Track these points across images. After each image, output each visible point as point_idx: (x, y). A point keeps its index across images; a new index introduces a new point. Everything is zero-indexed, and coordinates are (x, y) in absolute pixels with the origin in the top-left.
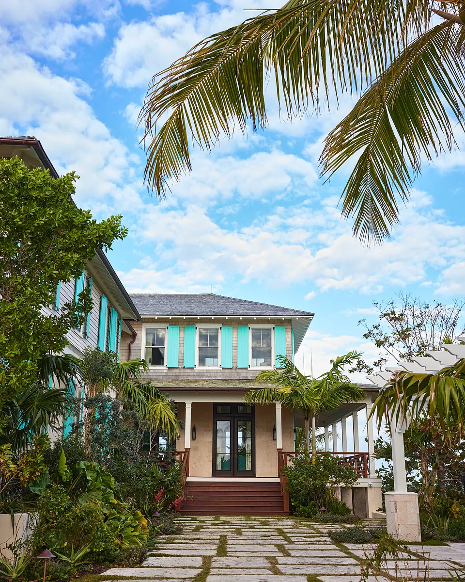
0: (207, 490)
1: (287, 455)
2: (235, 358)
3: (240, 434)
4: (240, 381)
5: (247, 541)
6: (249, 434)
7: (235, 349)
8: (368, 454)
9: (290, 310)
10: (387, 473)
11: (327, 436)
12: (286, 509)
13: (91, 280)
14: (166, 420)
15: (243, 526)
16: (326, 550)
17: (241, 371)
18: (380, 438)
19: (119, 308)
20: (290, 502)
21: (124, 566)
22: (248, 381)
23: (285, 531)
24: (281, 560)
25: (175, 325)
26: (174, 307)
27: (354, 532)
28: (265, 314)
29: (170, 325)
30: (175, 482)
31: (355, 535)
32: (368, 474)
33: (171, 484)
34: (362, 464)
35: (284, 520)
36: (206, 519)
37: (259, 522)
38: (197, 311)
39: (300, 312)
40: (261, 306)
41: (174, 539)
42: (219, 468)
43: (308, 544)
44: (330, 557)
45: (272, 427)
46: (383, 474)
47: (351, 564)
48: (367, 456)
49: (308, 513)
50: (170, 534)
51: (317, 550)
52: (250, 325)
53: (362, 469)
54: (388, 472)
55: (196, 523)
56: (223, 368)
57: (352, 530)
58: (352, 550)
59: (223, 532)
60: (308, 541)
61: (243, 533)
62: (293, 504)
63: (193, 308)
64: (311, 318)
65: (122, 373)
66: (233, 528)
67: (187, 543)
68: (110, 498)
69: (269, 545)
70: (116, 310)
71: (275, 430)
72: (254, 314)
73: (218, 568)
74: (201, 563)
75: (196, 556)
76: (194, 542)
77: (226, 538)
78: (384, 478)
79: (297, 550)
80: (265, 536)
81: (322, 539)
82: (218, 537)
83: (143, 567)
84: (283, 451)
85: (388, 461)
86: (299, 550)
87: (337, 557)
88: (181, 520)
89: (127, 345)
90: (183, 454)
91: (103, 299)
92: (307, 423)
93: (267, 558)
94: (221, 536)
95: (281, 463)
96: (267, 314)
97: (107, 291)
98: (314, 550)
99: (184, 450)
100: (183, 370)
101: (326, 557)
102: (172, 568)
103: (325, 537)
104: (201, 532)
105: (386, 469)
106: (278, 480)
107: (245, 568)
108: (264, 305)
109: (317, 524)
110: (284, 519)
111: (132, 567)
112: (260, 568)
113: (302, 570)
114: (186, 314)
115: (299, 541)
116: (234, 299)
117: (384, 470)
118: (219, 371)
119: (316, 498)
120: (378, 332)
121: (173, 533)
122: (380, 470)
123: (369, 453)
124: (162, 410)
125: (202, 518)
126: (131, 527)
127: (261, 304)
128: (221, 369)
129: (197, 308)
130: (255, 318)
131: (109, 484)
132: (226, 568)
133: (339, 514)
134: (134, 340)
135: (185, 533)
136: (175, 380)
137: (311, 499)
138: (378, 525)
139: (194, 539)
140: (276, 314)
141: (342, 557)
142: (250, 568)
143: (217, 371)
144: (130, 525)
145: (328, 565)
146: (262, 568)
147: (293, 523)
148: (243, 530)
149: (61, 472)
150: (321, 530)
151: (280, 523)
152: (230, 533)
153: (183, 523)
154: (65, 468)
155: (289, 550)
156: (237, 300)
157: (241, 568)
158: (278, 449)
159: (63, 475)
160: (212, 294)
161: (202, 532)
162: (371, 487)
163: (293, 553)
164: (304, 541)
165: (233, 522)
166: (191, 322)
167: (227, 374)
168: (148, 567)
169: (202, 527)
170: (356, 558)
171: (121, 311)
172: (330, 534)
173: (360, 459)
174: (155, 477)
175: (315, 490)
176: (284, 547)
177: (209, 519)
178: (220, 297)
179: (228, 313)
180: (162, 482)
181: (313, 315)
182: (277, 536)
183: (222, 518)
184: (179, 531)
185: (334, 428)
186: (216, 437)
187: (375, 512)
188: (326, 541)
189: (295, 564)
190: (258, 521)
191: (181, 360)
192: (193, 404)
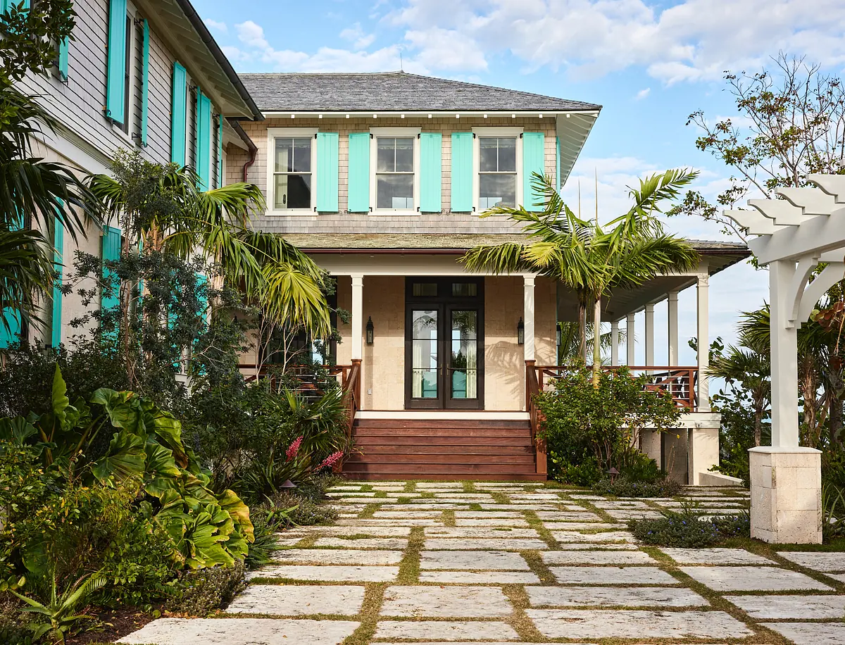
0: (392, 434)
1: (545, 371)
2: (446, 193)
3: (456, 334)
4: (455, 236)
5: (463, 541)
6: (472, 335)
7: (446, 176)
8: (696, 369)
9: (554, 99)
10: (729, 404)
11: (615, 337)
12: (542, 469)
13: (145, 26)
14: (301, 302)
15: (459, 504)
16: (629, 565)
17: (457, 217)
18: (717, 341)
19: (216, 94)
20: (549, 457)
21: (186, 615)
22: (471, 236)
23: (541, 516)
24: (538, 595)
25: (329, 130)
26: (327, 97)
27: (684, 525)
28: (505, 107)
29: (320, 131)
30: (329, 422)
31: (686, 530)
32: (695, 405)
33: (321, 425)
34: (683, 388)
35: (538, 490)
36: (388, 489)
37: (489, 496)
38: (373, 106)
39: (574, 103)
40: (498, 94)
41: (317, 537)
42: (417, 393)
43: (591, 550)
44: (641, 586)
45: (517, 322)
46: (720, 404)
47: (692, 608)
48: (695, 373)
49: (582, 478)
50: (311, 524)
51: (610, 565)
52: (475, 130)
53: (682, 397)
54: (730, 400)
55: (368, 497)
56: (423, 213)
57: (680, 521)
58: (685, 565)
59: (419, 518)
60: (588, 543)
61: (458, 521)
62: (554, 461)
63: (364, 97)
64: (596, 115)
65: (209, 211)
66: (438, 510)
67: (339, 548)
68: (165, 465)
69: (509, 551)
70: (209, 96)
71: (521, 326)
72: (484, 108)
73: (396, 619)
74: (361, 603)
75: (352, 584)
76: (356, 543)
77: (423, 535)
78: (722, 412)
79: (568, 565)
80: (500, 528)
81: (616, 536)
82: (408, 531)
83: (226, 616)
84: (536, 364)
85: (732, 382)
86: (573, 565)
87: (656, 585)
88: (340, 491)
89: (237, 169)
90: (349, 371)
91: (176, 69)
92: (583, 314)
93: (507, 588)
94: (414, 529)
95: (533, 386)
96: (508, 107)
97: (188, 57)
98: (605, 566)
99: (351, 364)
100: (348, 217)
101: (633, 585)
102: (293, 617)
103: (621, 530)
104: (374, 518)
105: (727, 397)
106: (526, 416)
107: (457, 620)
108: (504, 91)
109: (601, 498)
110: (537, 487)
111: (203, 617)
112: (489, 620)
113: (584, 625)
114: (350, 108)
115: (570, 543)
116: (445, 82)
117: (722, 398)
118: (417, 219)
119: (598, 450)
120: (727, 136)
121: (318, 522)
122: (716, 397)
123: (698, 368)
124: (295, 283)
125: (380, 486)
126: (211, 524)
127: (497, 90)
128: (420, 214)
129: (371, 97)
130: (485, 115)
131: (169, 434)
132: (413, 619)
133: (643, 480)
134: (252, 160)
135: (344, 522)
136: (332, 235)
137: (590, 453)
138: (719, 501)
139: (358, 537)
140: (526, 107)
141: (667, 586)
142: (467, 619)
143: (413, 219)
144: (209, 521)
145: (641, 608)
146: (493, 620)
147: (554, 496)
148: (457, 514)
149: (57, 411)
150: (612, 514)
151: (529, 496)
152: (431, 523)
153: (344, 497)
154: (65, 402)
155: (550, 565)
156: (450, 83)
157: (448, 620)
158: (526, 362)
159: (62, 416)
160: (402, 72)
161: (376, 518)
162: (698, 429)
163: (560, 574)
164: (580, 542)
165: (440, 495)
166: (361, 125)
167: (432, 224)
168: (239, 616)
169: (377, 506)
170: (698, 588)
171: (222, 101)
172: (632, 527)
173: (680, 378)
174: (291, 413)
175: (598, 436)
176: (540, 559)
177: (394, 488)
178: (419, 77)
179: (433, 107)
180: (305, 421)
181: (599, 108)
182: (526, 528)
183: (420, 485)
184: (331, 518)
185: (630, 323)
186: (412, 339)
187: (706, 472)
188: (624, 542)
189: (568, 608)
190: (488, 492)
191: (342, 198)
192: (366, 280)
